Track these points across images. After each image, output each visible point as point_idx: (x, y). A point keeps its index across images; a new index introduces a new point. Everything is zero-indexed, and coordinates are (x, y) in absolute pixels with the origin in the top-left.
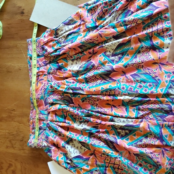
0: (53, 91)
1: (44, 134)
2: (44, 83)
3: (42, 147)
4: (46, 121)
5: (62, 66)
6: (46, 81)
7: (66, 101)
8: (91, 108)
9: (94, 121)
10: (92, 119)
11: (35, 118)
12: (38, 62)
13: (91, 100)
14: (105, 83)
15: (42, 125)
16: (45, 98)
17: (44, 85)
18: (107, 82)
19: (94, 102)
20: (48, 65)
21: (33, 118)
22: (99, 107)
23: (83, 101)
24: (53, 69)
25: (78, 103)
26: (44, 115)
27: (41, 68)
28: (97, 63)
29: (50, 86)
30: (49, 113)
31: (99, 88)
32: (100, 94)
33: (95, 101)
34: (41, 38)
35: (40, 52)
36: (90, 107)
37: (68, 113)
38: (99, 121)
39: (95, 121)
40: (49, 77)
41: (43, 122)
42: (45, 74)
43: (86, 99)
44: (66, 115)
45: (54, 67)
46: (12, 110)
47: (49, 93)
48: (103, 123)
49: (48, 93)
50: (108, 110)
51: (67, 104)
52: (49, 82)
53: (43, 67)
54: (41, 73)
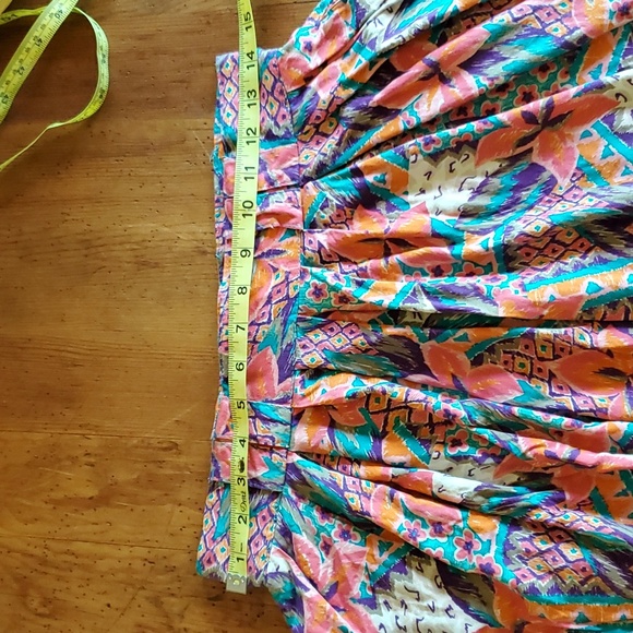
0: (323, 310)
1: (272, 516)
2: (283, 268)
3: (266, 577)
4: (283, 452)
5: (381, 185)
6: (294, 261)
7: (387, 361)
8: (519, 395)
9: (536, 450)
10: (522, 444)
11: (226, 437)
12: (265, 169)
13: (519, 354)
14: (605, 261)
15: (261, 473)
16: (287, 340)
17: (287, 282)
18: (615, 257)
19: (538, 365)
20: (310, 184)
21: (219, 436)
22: (561, 388)
23: (477, 361)
24: (335, 201)
25: (452, 370)
26: (271, 424)
27: (272, 198)
28: (567, 173)
29: (312, 289)
30: (297, 417)
31: (578, 285)
32: (575, 317)
33: (542, 359)
34: (288, 50)
35: (279, 119)
36: (514, 387)
37: (392, 416)
38: (564, 451)
39: (541, 451)
40: (310, 242)
41: (266, 455)
42: (292, 227)
43: (491, 350)
44: (384, 427)
45: (337, 193)
46: (165, 449)
47: (305, 320)
48: (587, 457)
49: (299, 320)
50: (611, 398)
51: (392, 374)
52: (309, 268)
53: (286, 195)
54: (273, 223)
